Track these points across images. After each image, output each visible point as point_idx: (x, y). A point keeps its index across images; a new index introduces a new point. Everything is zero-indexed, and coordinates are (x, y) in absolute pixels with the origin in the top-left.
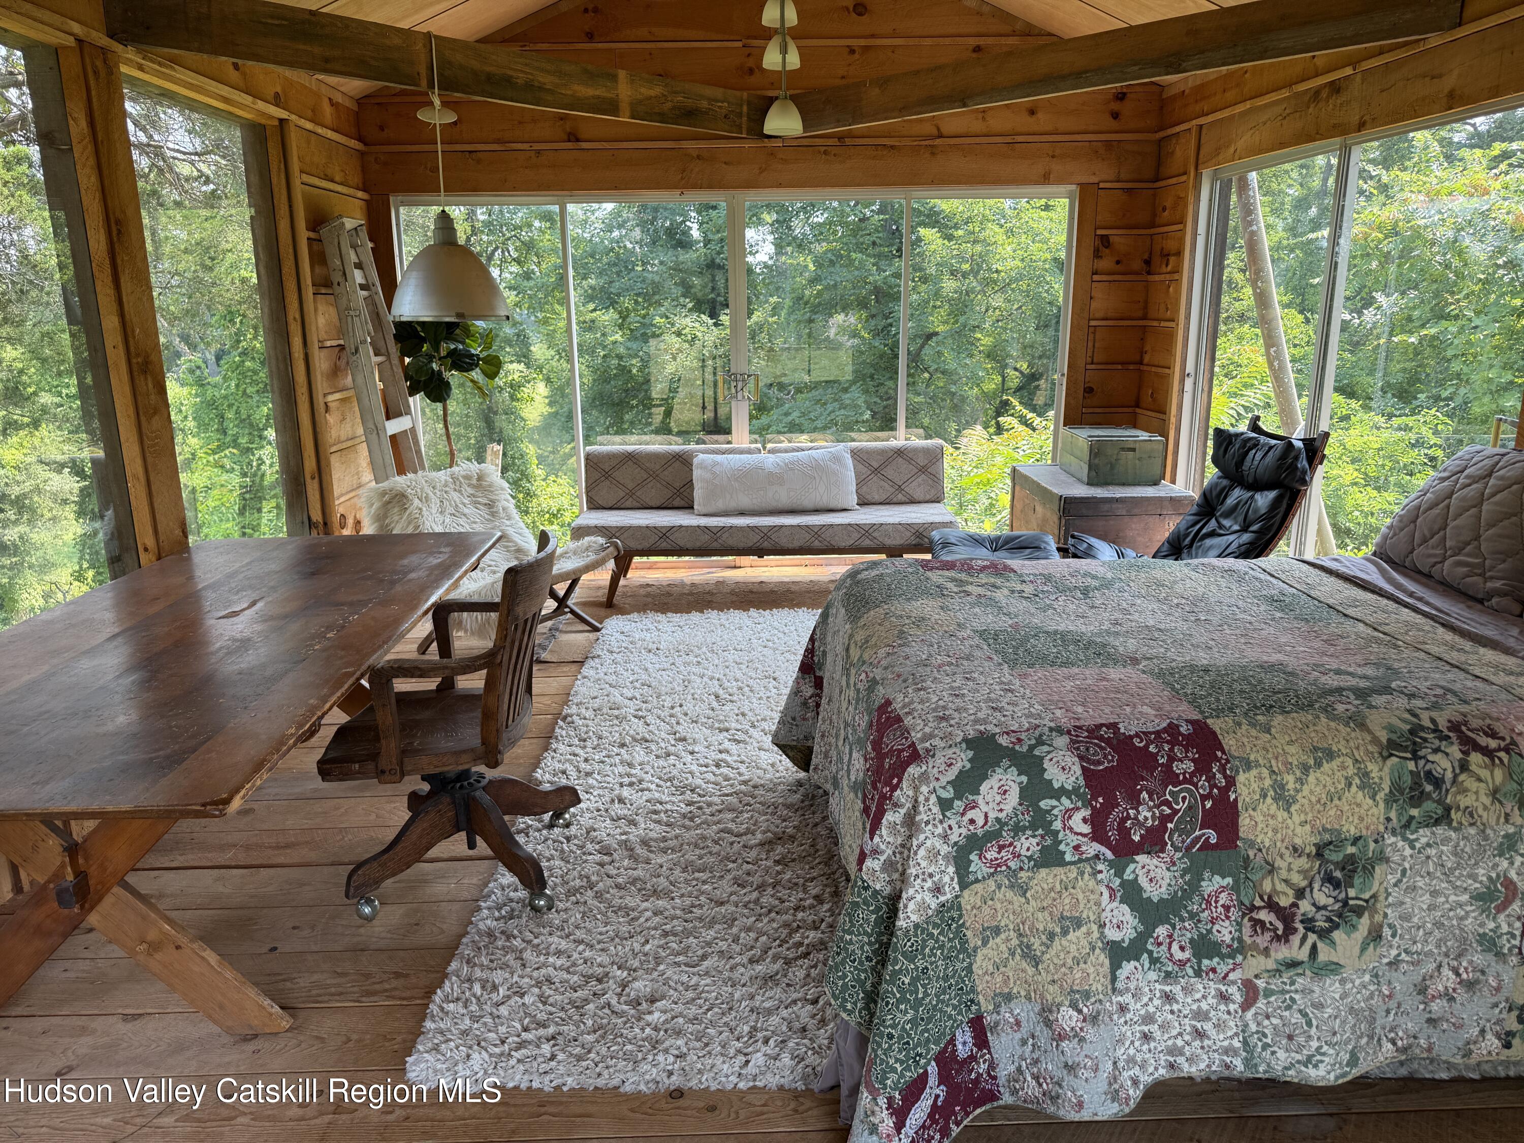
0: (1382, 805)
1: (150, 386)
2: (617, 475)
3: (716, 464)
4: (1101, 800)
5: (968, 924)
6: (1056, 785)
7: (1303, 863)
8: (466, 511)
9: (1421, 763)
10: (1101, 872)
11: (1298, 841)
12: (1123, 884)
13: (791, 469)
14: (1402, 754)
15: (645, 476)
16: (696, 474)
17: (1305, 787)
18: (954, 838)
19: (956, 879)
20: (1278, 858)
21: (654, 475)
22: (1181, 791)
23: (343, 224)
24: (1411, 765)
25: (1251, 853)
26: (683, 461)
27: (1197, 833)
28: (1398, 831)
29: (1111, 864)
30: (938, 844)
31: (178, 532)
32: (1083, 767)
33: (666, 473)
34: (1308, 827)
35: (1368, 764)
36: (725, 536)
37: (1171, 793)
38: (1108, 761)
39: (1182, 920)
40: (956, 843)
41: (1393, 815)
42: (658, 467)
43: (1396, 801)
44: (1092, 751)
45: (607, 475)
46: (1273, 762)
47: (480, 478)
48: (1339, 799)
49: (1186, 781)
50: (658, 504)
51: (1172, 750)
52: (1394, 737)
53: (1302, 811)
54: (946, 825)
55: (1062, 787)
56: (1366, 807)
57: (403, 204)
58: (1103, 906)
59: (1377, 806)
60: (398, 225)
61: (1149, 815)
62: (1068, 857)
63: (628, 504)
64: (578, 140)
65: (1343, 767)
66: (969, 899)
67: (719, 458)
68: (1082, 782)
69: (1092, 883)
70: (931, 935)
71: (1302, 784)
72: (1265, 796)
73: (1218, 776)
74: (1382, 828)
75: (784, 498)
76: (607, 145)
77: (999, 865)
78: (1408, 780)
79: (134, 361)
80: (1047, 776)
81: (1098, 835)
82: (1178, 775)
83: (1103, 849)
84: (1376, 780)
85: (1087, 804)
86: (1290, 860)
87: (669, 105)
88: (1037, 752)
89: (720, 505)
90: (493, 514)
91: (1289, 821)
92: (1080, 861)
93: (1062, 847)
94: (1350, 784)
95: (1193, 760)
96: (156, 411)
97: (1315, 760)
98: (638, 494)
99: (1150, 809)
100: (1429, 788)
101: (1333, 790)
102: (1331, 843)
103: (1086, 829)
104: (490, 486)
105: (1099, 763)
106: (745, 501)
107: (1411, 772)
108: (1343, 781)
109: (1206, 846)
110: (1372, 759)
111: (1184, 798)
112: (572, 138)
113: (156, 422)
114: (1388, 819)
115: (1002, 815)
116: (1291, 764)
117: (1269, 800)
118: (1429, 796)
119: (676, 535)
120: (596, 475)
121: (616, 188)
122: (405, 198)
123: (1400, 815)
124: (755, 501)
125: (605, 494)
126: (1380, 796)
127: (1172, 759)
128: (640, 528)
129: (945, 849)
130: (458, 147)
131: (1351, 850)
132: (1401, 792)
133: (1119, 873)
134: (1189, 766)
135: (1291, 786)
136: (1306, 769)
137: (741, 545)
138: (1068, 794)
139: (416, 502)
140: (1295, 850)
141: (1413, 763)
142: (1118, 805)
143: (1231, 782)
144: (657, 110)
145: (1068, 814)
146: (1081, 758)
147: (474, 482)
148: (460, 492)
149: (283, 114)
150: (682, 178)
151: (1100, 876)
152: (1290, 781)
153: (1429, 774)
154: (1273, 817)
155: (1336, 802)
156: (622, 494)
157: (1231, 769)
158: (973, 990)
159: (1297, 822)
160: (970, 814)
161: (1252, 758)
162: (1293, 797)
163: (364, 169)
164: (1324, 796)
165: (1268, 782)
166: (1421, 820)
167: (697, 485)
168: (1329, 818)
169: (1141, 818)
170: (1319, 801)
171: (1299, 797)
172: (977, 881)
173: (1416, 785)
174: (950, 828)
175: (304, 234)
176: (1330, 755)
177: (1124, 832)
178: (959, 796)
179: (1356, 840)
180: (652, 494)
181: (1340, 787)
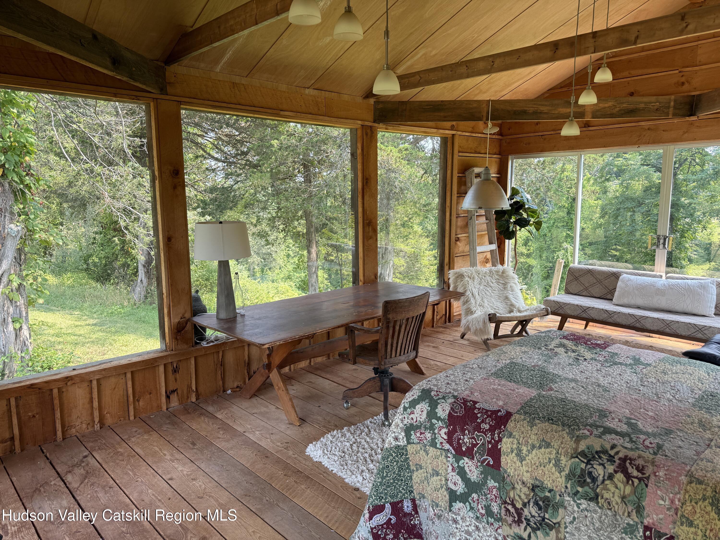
0: (563, 478)
1: (370, 229)
2: (582, 279)
3: (629, 280)
4: (452, 427)
5: (410, 459)
6: (438, 415)
7: (525, 490)
8: (492, 285)
9: (589, 466)
10: (449, 457)
11: (525, 479)
12: (458, 466)
13: (671, 288)
14: (582, 459)
15: (595, 282)
16: (619, 283)
17: (530, 455)
18: (405, 422)
19: (405, 439)
20: (516, 484)
21: (600, 282)
22: (480, 436)
23: (474, 170)
24: (583, 466)
25: (506, 476)
26: (616, 276)
27: (485, 457)
28: (571, 495)
29: (454, 456)
30: (399, 422)
31: (373, 277)
32: (450, 412)
33: (606, 281)
34: (529, 474)
35: (562, 456)
36: (615, 316)
37: (476, 435)
38: (460, 412)
39: (482, 495)
40: (405, 425)
41: (569, 486)
42: (602, 278)
43: (571, 480)
44: (457, 407)
45: (576, 279)
46: (521, 439)
47: (503, 272)
48: (544, 467)
49: (482, 432)
50: (599, 296)
51: (486, 418)
52: (586, 451)
53: (527, 465)
54: (403, 416)
55: (440, 417)
56: (556, 476)
57: (515, 158)
58: (449, 472)
59: (561, 478)
60: (512, 167)
61: (468, 441)
62: (438, 446)
63: (584, 294)
64: (589, 126)
65: (550, 453)
66: (409, 447)
67: (632, 277)
68: (447, 418)
69: (445, 461)
70: (392, 455)
71: (529, 453)
72: (512, 452)
73: (496, 435)
74: (563, 490)
75: (663, 303)
76: (601, 127)
77: (421, 440)
78: (578, 472)
79: (365, 222)
80: (436, 411)
81: (450, 441)
82: (481, 428)
83: (451, 448)
84: (563, 465)
85: (447, 427)
86: (521, 486)
87: (617, 109)
88: (439, 401)
89: (625, 301)
90: (505, 288)
91: (521, 467)
92: (441, 449)
93: (437, 441)
94: (550, 462)
95: (490, 425)
96: (371, 238)
97: (540, 445)
98: (590, 290)
99: (468, 439)
100: (589, 480)
101: (542, 461)
102: (539, 486)
103: (446, 437)
104: (507, 276)
105: (457, 413)
106: (640, 302)
107: (582, 468)
108: (547, 459)
109: (488, 464)
110: (566, 455)
111: (481, 439)
112: (586, 126)
113: (371, 241)
114: (566, 487)
115: (421, 420)
116: (528, 442)
117: (514, 454)
118: (588, 484)
119: (591, 311)
120: (572, 278)
121: (604, 147)
122: (516, 156)
123: (572, 487)
124: (646, 302)
125: (574, 287)
126: (563, 474)
127: (483, 421)
128: (574, 305)
129: (401, 425)
130: (537, 134)
131: (548, 494)
132: (574, 476)
133: (458, 461)
134: (487, 427)
135: (524, 452)
136: (533, 447)
137: (624, 323)
138: (442, 420)
139: (467, 279)
140: (523, 483)
141: (585, 465)
142: (457, 432)
143: (500, 440)
144: (609, 113)
145: (440, 428)
146: (452, 408)
147: (500, 273)
148: (492, 277)
149: (454, 132)
150: (639, 140)
151: (449, 459)
152: (525, 449)
153: (590, 473)
154: (515, 463)
155: (542, 467)
156: (582, 288)
157: (502, 435)
158: (412, 487)
159: (525, 470)
160: (412, 416)
161: (514, 434)
162: (525, 458)
163: (500, 146)
164: (537, 462)
165: (515, 446)
166: (583, 495)
167: (617, 289)
168: (538, 473)
169: (465, 441)
170: (535, 464)
171: (527, 458)
172: (413, 443)
173: (582, 475)
174: (404, 418)
175: (456, 175)
176: (548, 445)
177: (460, 445)
178: (410, 407)
179: (550, 491)
180: (596, 290)
181: (545, 461)
